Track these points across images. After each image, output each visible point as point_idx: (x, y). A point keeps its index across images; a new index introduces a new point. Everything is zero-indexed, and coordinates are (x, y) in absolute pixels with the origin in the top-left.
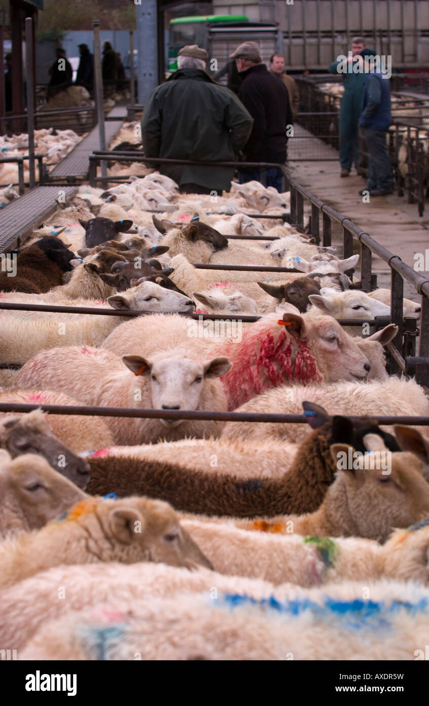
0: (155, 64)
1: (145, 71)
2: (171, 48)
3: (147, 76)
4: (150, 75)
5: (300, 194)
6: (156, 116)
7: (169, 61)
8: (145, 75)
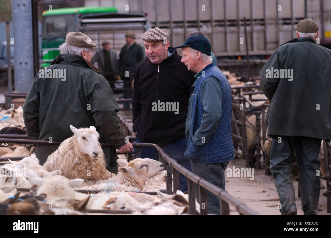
0: (31, 53)
1: (21, 61)
2: (44, 39)
3: (23, 65)
4: (26, 63)
5: (176, 170)
6: (35, 98)
7: (42, 52)
8: (21, 63)
